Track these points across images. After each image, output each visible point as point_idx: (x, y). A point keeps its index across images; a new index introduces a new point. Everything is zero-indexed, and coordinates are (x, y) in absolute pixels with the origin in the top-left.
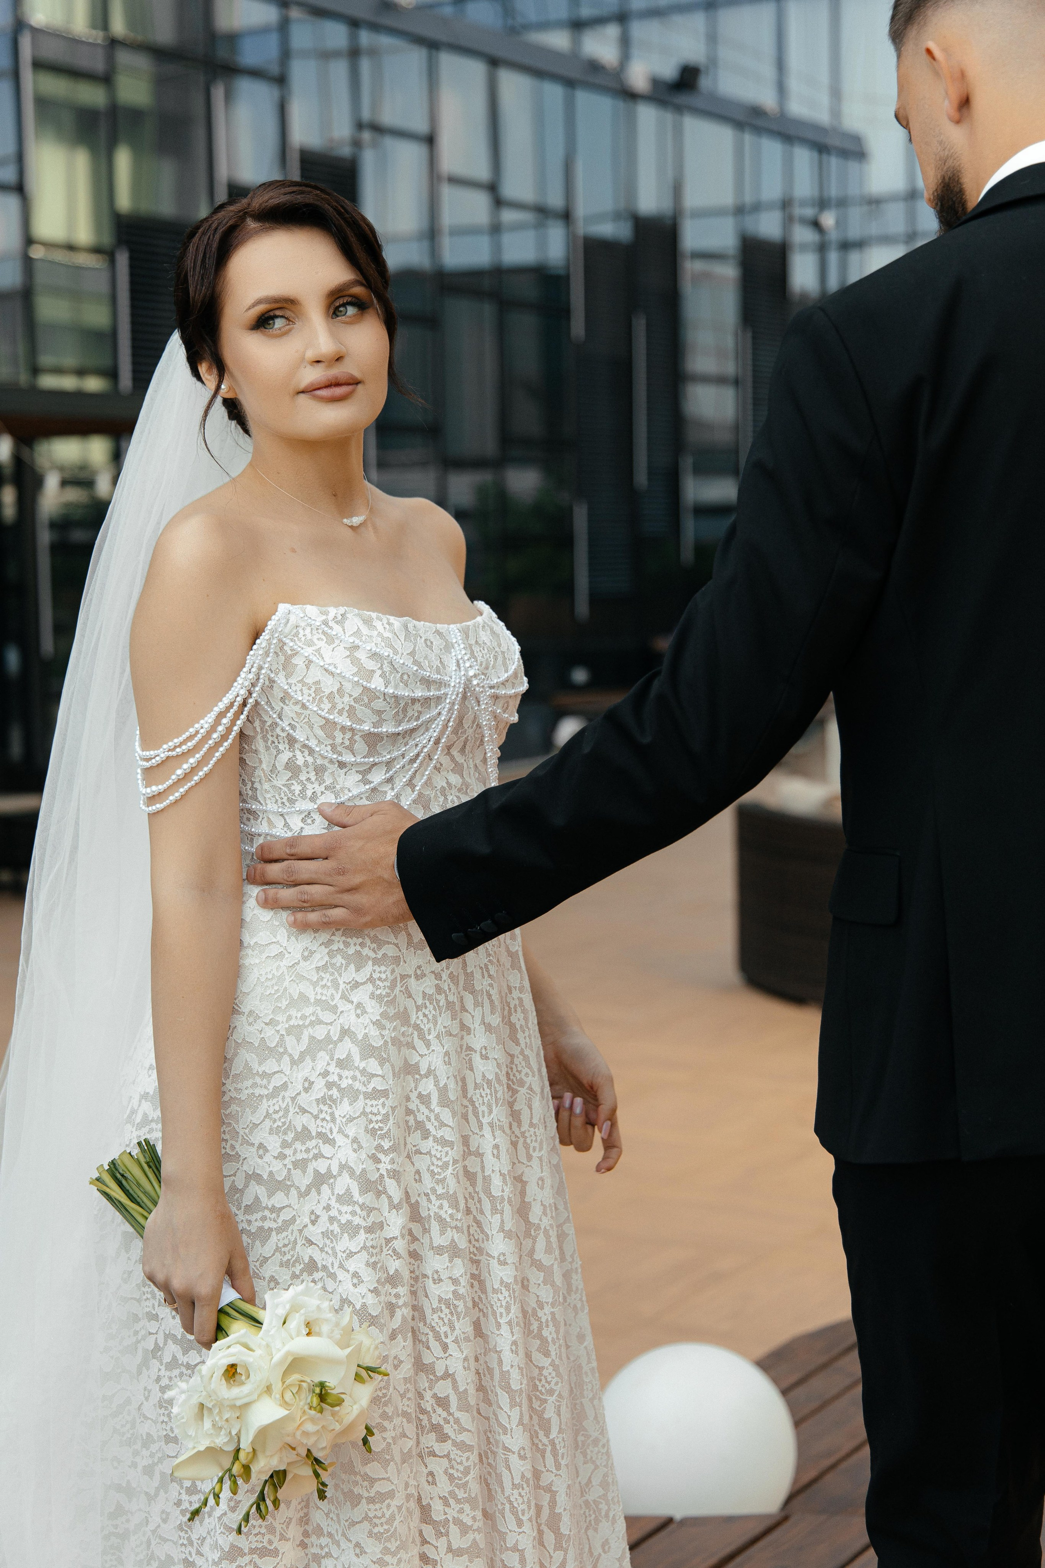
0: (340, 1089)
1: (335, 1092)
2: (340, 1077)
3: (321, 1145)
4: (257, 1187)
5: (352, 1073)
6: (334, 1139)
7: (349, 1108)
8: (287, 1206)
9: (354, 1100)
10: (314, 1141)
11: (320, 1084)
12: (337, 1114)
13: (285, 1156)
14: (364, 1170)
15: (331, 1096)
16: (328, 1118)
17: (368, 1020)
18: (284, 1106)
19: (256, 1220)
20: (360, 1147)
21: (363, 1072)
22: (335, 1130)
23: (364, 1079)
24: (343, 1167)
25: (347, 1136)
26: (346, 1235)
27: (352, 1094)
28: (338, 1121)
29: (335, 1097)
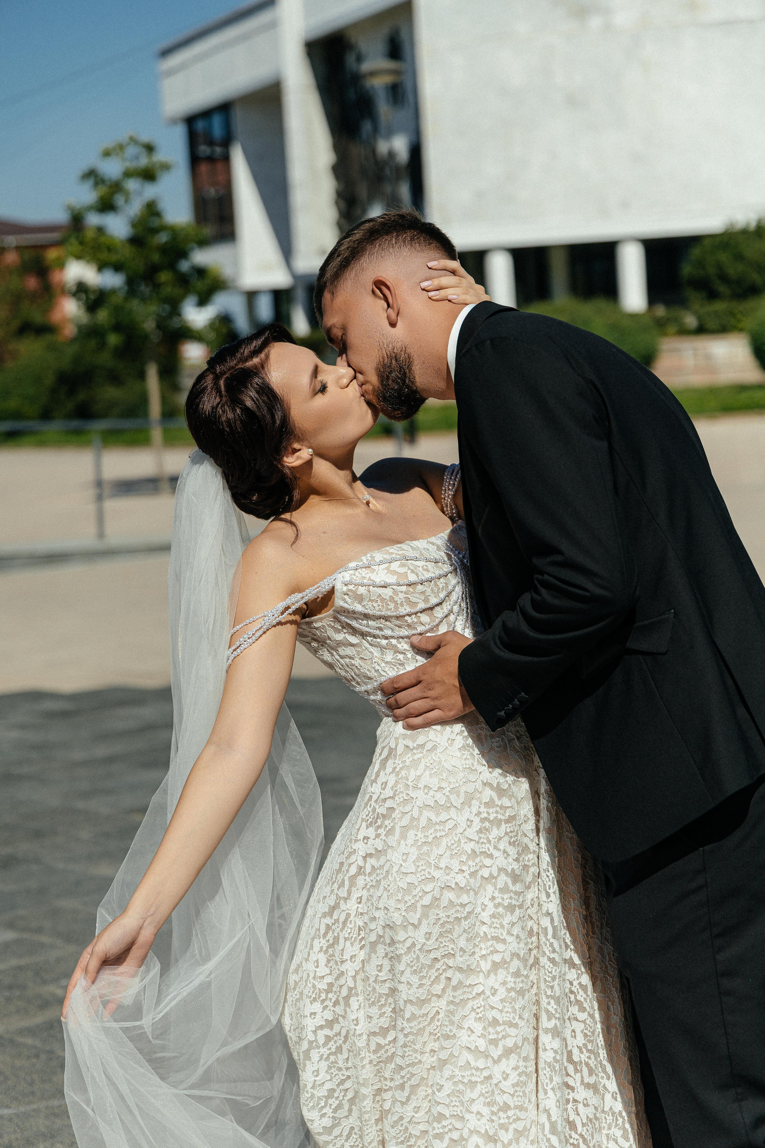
0: (490, 821)
1: (487, 824)
2: (488, 813)
3: (483, 859)
4: (448, 894)
5: (494, 809)
6: (492, 854)
7: (497, 832)
8: (469, 903)
9: (499, 826)
10: (479, 858)
11: (477, 820)
12: (491, 837)
13: (463, 871)
14: (513, 869)
15: (485, 827)
16: (485, 841)
17: (497, 774)
18: (457, 840)
19: (452, 914)
20: (508, 855)
21: (501, 807)
22: (491, 849)
23: (502, 812)
24: (500, 870)
25: (499, 850)
26: (508, 913)
27: (498, 823)
28: (492, 842)
29: (487, 827)
